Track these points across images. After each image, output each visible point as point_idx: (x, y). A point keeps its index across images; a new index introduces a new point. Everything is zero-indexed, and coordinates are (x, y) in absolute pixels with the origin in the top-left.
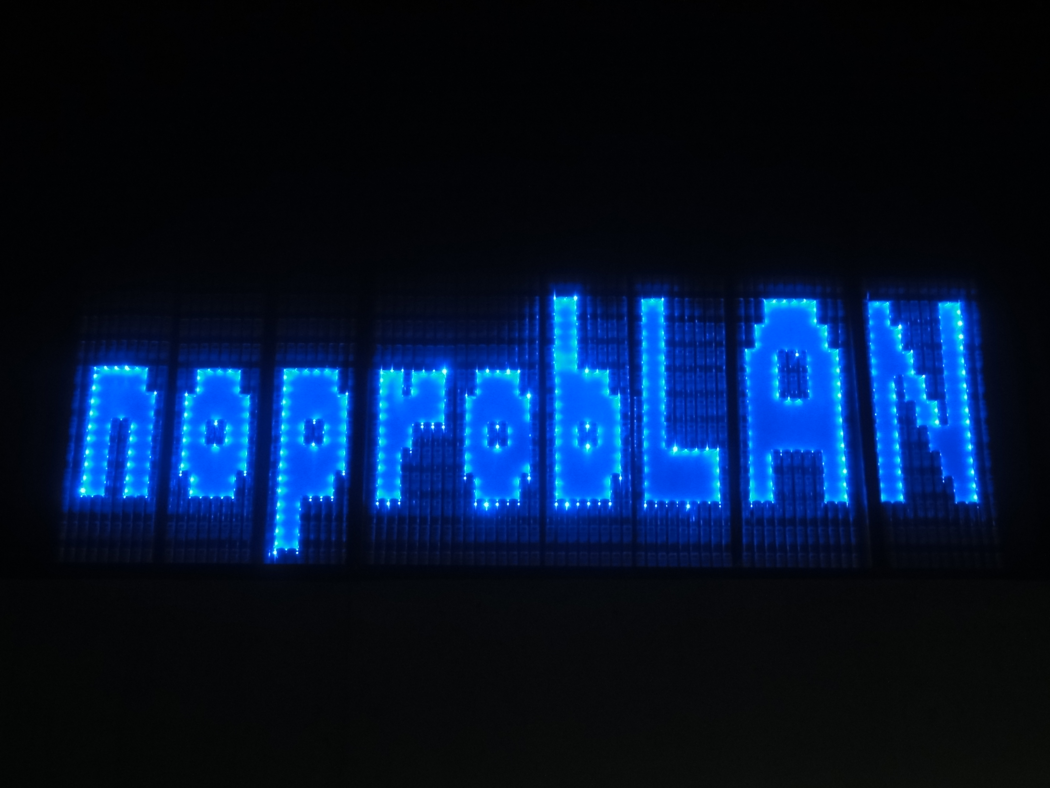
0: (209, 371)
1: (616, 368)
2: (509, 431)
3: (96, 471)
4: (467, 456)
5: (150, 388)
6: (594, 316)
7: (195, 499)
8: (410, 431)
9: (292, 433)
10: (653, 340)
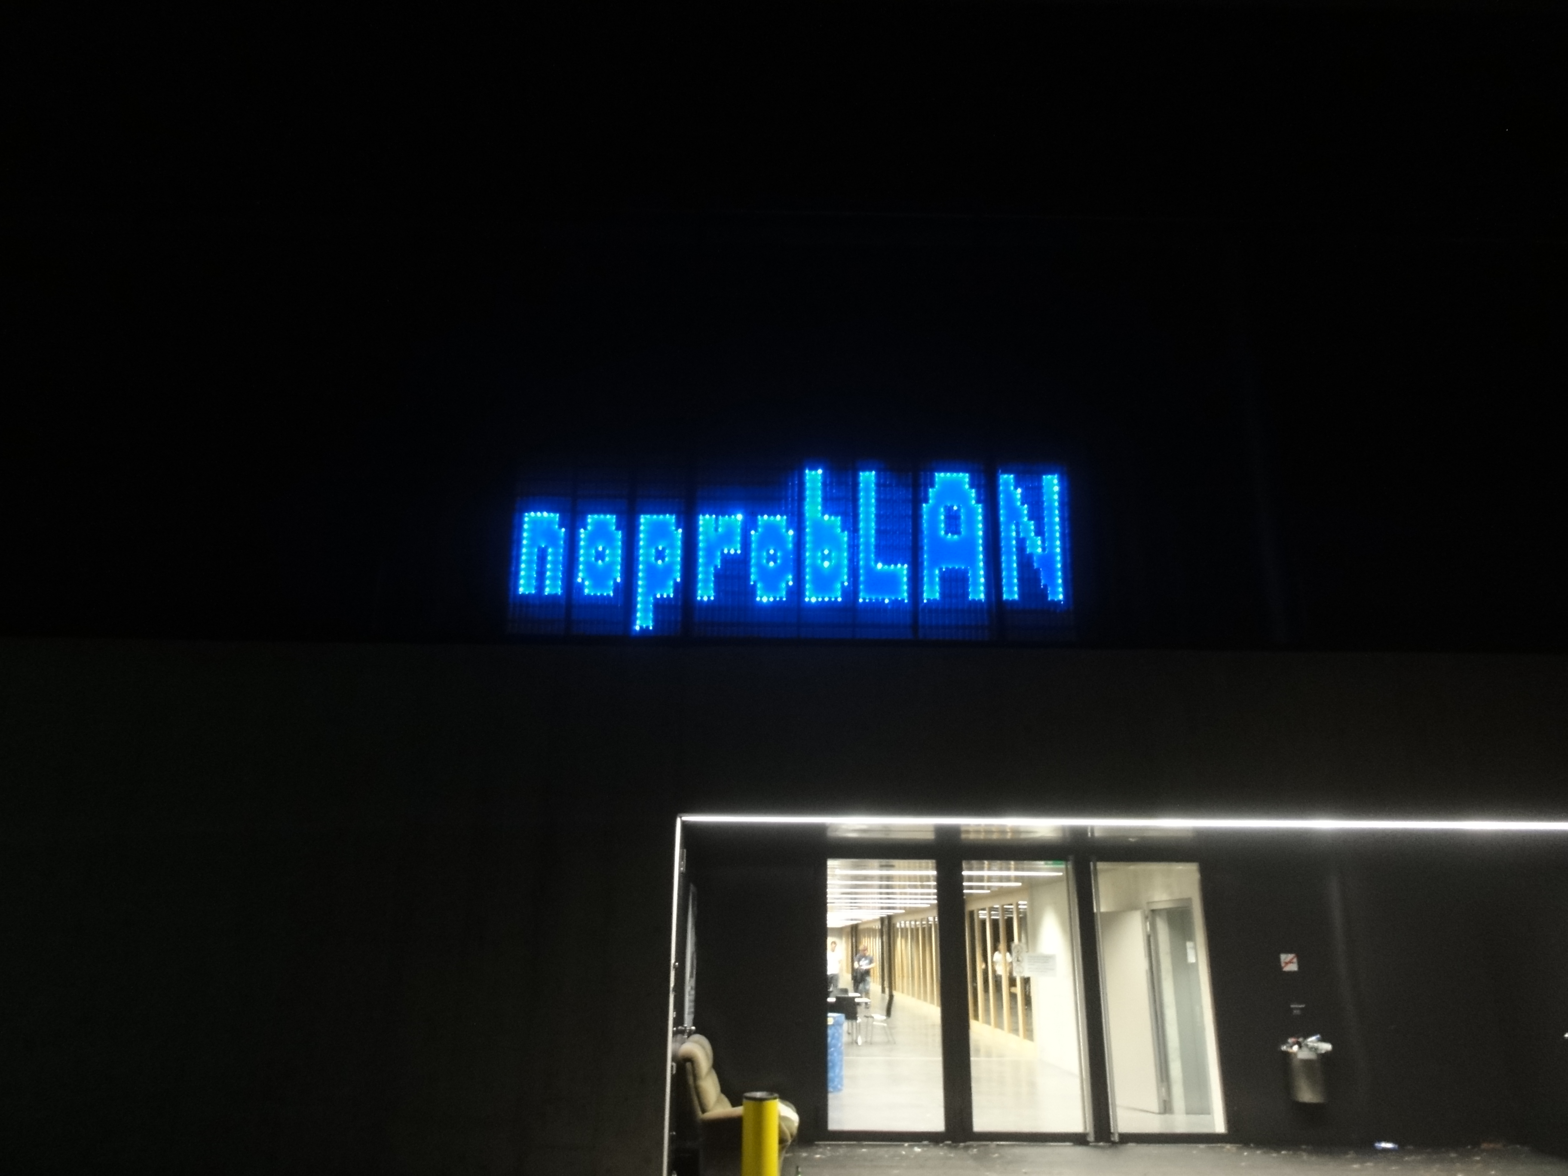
0: (596, 516)
1: (844, 515)
2: (779, 554)
3: (529, 578)
4: (753, 570)
5: (561, 526)
6: (831, 483)
7: (589, 596)
8: (719, 554)
9: (647, 555)
10: (867, 498)
